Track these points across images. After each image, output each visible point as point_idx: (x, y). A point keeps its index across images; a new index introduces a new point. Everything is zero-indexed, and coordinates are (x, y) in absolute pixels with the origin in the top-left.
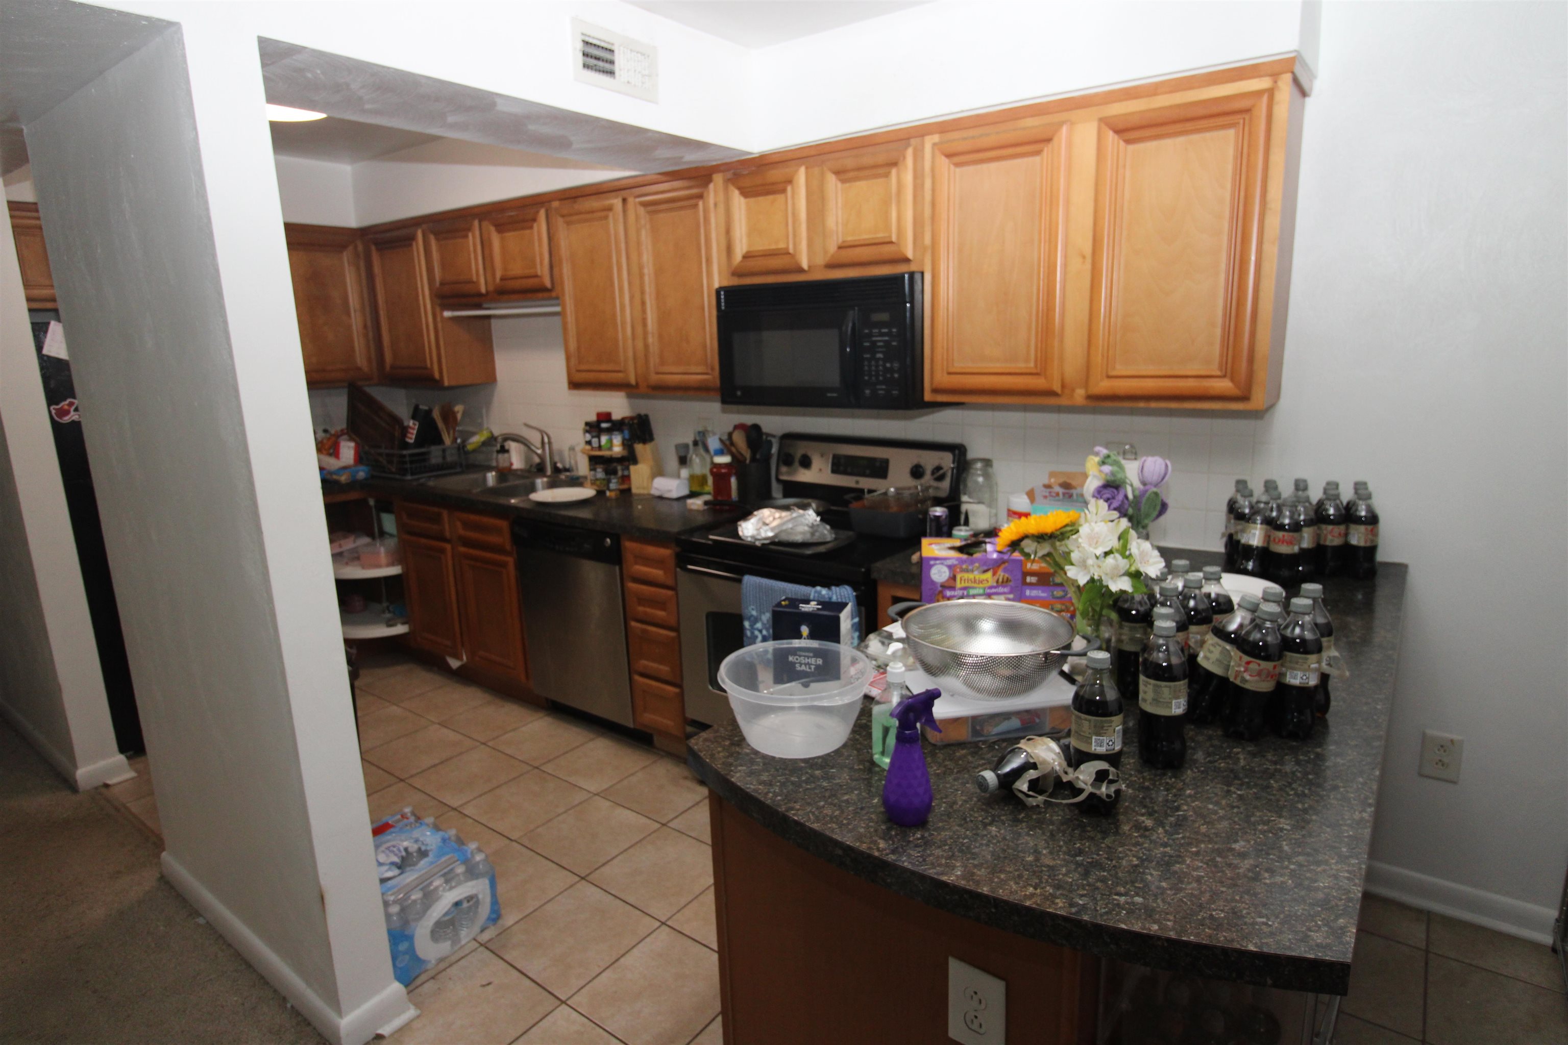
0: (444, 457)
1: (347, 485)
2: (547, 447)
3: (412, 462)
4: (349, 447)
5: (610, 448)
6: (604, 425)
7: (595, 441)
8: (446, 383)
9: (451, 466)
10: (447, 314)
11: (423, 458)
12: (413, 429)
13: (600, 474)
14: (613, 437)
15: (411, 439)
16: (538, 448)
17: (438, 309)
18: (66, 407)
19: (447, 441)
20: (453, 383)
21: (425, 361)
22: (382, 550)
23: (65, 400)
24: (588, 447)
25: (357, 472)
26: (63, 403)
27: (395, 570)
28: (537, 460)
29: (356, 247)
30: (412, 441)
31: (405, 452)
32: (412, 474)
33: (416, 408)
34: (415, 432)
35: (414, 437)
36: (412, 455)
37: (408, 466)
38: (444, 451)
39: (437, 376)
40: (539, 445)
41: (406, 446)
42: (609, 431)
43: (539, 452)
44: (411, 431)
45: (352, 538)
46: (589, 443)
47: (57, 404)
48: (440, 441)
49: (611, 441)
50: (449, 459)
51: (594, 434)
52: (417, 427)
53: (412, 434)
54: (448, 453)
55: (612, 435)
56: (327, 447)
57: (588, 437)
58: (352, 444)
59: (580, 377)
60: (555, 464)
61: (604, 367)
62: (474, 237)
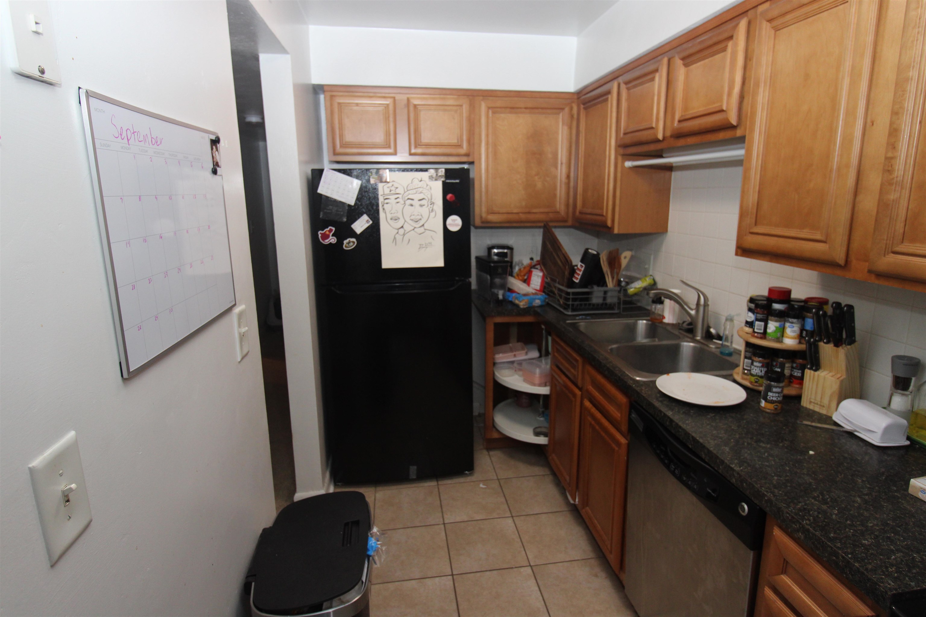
0: (605, 299)
1: (524, 309)
2: (701, 309)
3: (574, 300)
4: (538, 276)
5: (779, 340)
6: (777, 306)
7: (759, 326)
8: (616, 231)
9: (610, 307)
10: (628, 164)
11: (586, 297)
12: (580, 270)
13: (757, 369)
14: (787, 324)
15: (577, 279)
16: (692, 309)
17: (620, 158)
18: (327, 233)
19: (610, 283)
20: (622, 231)
21: (602, 209)
22: (538, 371)
23: (327, 228)
24: (748, 330)
25: (535, 299)
26: (326, 230)
27: (544, 390)
28: (689, 319)
29: (571, 109)
30: (577, 281)
31: (570, 290)
32: (573, 310)
33: (586, 251)
34: (581, 273)
35: (579, 277)
36: (574, 294)
37: (570, 303)
38: (605, 293)
39: (609, 224)
40: (694, 307)
41: (571, 284)
42: (781, 316)
43: (693, 312)
44: (578, 272)
45: (524, 352)
46: (750, 324)
47: (323, 230)
48: (602, 282)
49: (782, 330)
50: (609, 301)
51: (759, 316)
52: (583, 269)
53: (578, 275)
54: (609, 294)
55: (785, 321)
56: (522, 274)
57: (751, 317)
58: (541, 274)
59: (752, 241)
60: (709, 327)
61: (792, 233)
62: (660, 77)
